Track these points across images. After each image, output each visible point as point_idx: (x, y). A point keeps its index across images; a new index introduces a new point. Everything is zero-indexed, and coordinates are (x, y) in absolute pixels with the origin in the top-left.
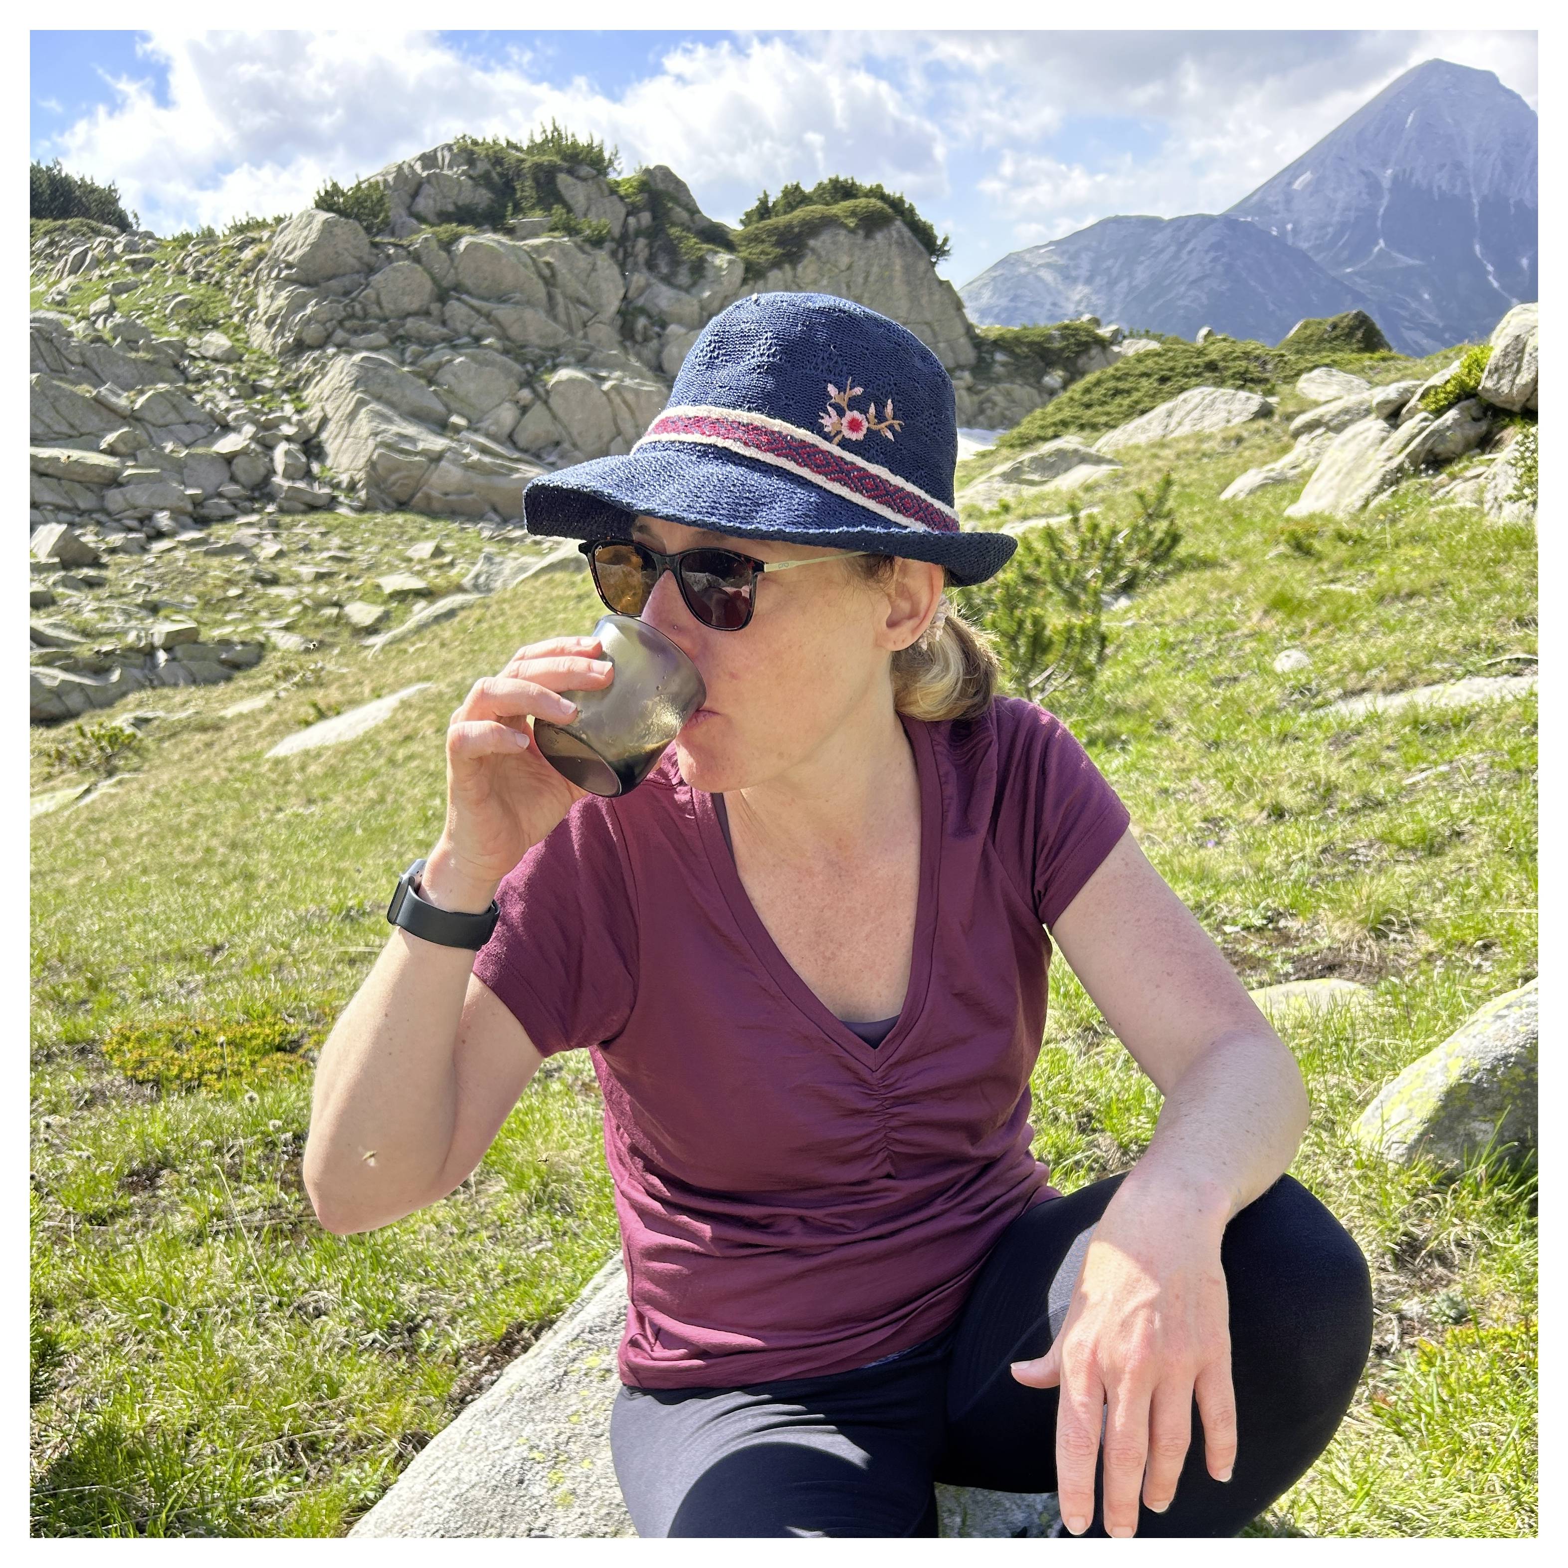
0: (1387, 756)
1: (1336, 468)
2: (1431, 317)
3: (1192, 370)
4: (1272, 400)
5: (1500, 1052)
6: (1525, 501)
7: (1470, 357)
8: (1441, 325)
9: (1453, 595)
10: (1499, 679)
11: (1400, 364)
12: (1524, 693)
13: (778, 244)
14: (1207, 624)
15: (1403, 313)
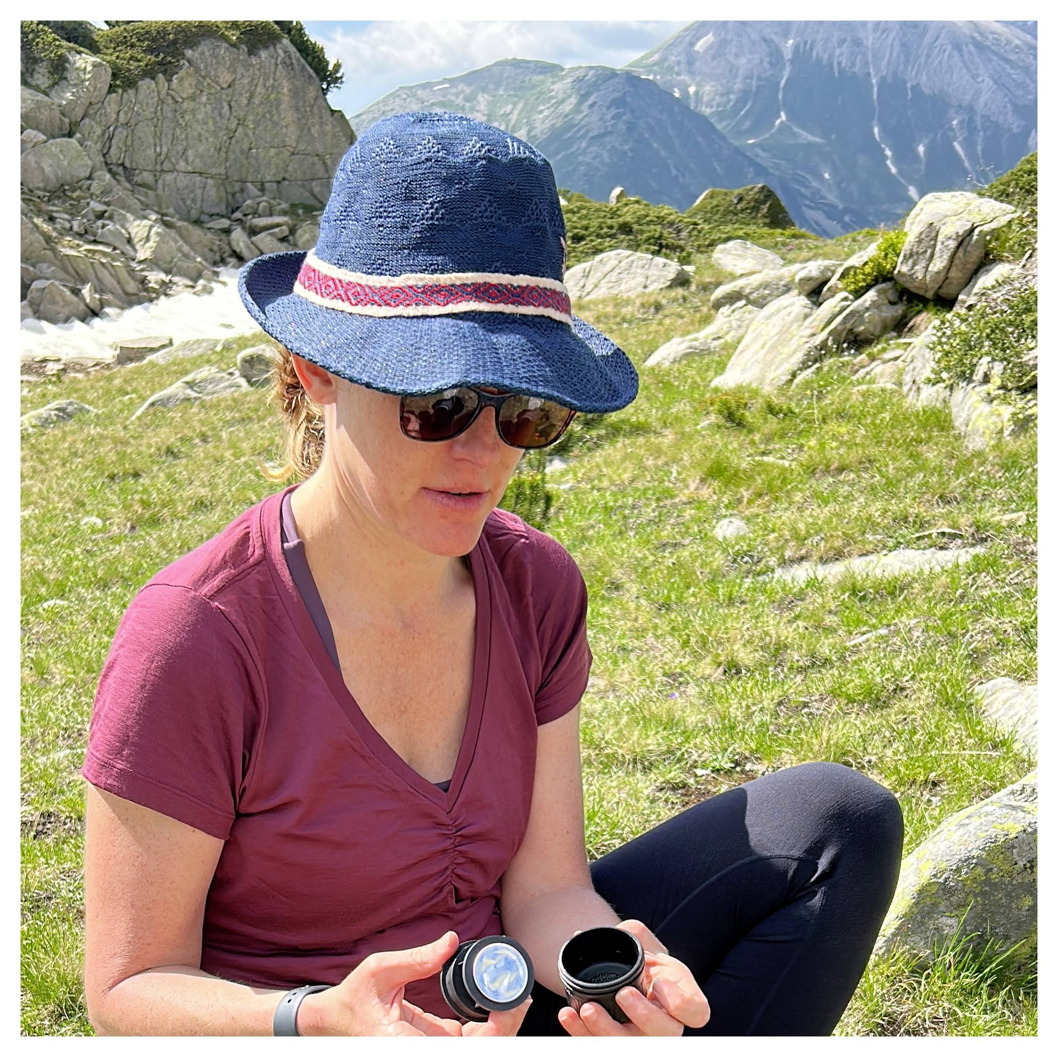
0: (830, 620)
1: (761, 342)
2: (832, 198)
3: (605, 230)
4: (689, 269)
5: (963, 855)
6: (942, 385)
7: (886, 240)
8: (841, 207)
9: (879, 471)
10: (927, 551)
11: (811, 243)
12: (950, 565)
13: (150, 50)
14: (646, 489)
15: (803, 190)
